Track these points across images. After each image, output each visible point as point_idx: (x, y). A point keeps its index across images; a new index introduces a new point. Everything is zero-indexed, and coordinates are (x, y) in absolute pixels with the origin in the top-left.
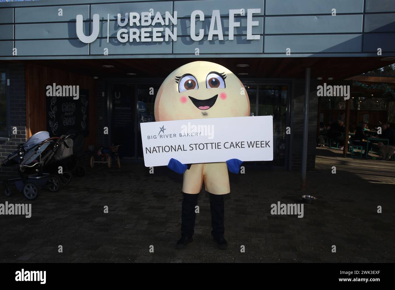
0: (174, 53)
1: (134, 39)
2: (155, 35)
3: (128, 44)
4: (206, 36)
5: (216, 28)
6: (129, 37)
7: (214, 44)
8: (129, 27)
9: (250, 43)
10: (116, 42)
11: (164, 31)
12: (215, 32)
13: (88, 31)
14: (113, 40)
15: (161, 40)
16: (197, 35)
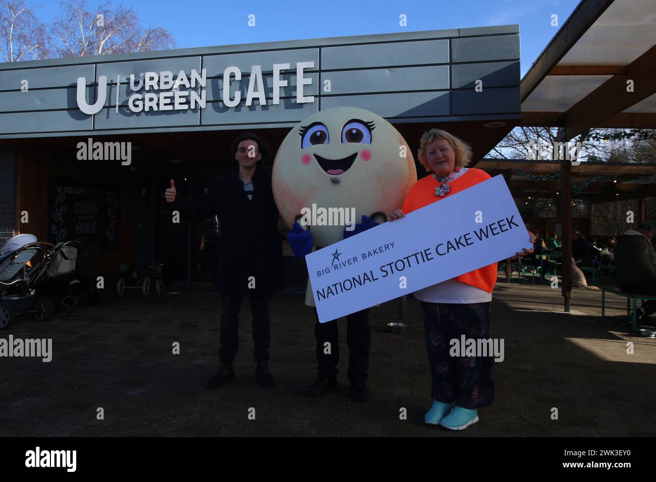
0: (202, 124)
1: (151, 108)
2: (177, 101)
3: (143, 114)
4: (243, 100)
5: (256, 89)
6: (144, 105)
7: (255, 110)
8: (145, 92)
9: (302, 107)
10: (129, 112)
11: (189, 96)
12: (256, 95)
13: (93, 99)
14: (125, 109)
15: (186, 107)
16: (232, 99)
